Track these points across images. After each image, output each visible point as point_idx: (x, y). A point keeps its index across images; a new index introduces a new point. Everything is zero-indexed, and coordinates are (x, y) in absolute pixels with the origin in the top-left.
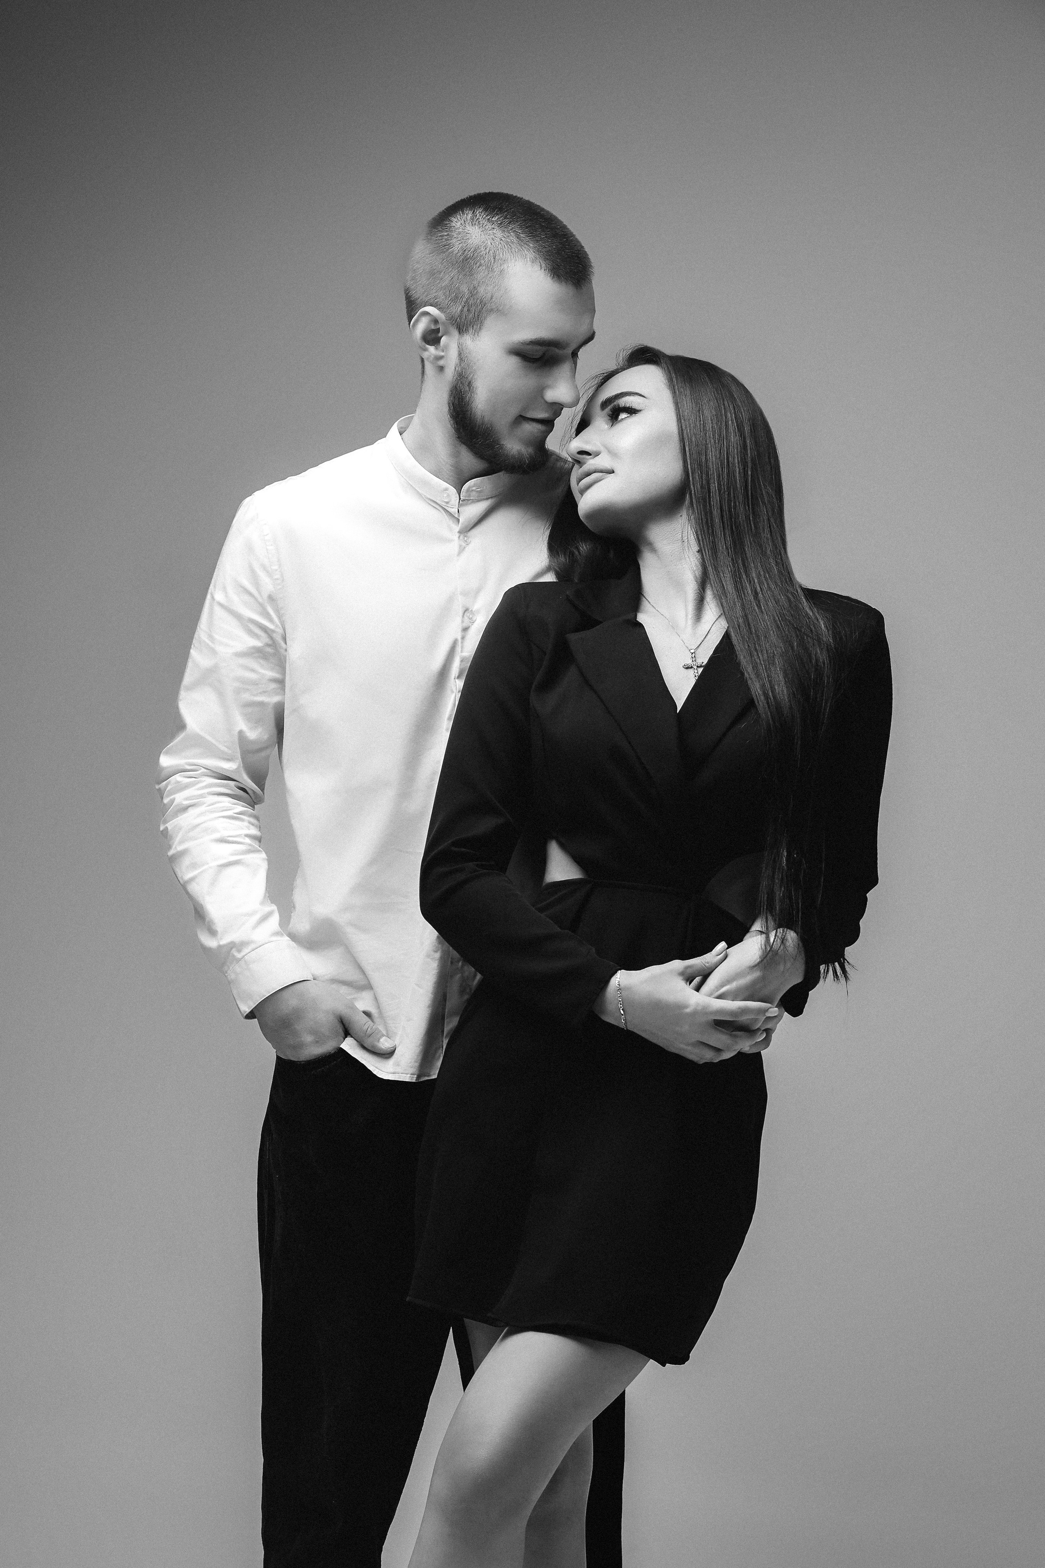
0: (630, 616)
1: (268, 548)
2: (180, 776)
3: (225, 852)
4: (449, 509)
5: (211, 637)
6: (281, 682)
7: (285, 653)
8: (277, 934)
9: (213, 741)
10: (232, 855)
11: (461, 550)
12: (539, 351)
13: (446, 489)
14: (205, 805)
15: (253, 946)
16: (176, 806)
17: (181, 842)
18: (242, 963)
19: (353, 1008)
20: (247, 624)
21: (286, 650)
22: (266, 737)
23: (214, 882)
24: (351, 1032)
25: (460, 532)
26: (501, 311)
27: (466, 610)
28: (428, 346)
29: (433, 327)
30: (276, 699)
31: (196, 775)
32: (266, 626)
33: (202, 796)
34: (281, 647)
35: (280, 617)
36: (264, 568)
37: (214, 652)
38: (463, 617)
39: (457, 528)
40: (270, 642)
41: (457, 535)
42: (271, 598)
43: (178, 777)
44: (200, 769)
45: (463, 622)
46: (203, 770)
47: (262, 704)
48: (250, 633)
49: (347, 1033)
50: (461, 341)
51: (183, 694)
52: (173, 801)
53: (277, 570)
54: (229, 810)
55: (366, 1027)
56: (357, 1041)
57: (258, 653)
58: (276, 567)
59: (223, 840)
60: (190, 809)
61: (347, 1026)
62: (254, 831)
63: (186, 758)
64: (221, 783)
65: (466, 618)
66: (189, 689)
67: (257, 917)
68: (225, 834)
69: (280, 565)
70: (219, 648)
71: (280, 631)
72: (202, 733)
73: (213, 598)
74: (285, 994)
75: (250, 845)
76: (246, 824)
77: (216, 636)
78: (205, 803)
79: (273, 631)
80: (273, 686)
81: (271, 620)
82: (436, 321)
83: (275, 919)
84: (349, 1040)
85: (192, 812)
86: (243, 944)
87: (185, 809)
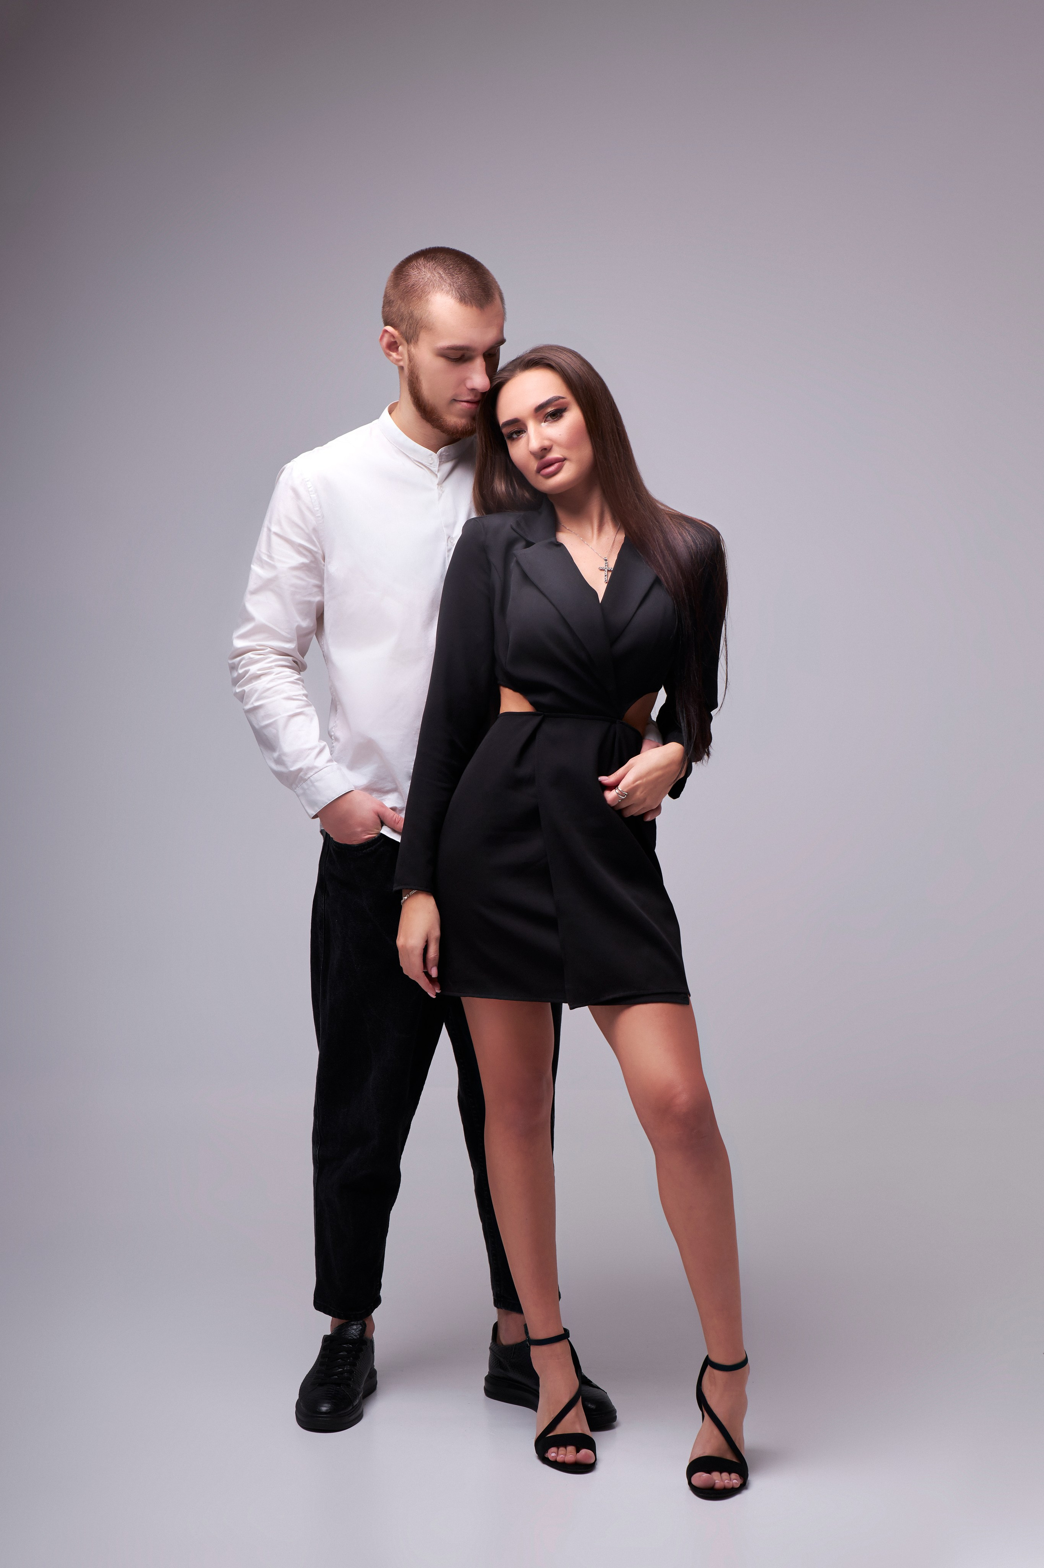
0: (553, 539)
1: (311, 496)
2: (252, 654)
3: (293, 706)
4: (432, 469)
5: (270, 557)
6: (321, 588)
7: (323, 568)
8: (330, 761)
9: (277, 629)
10: (297, 708)
11: (440, 496)
12: (458, 354)
13: (431, 455)
14: (274, 674)
15: (317, 770)
16: (250, 675)
17: (257, 700)
18: (308, 782)
19: (383, 806)
20: (299, 549)
21: (324, 565)
22: (312, 625)
23: (286, 726)
24: (385, 822)
25: (438, 484)
26: (428, 327)
27: (449, 537)
28: (391, 353)
29: (392, 340)
30: (318, 599)
31: (265, 652)
32: (311, 549)
33: (270, 668)
34: (321, 563)
35: (320, 542)
36: (308, 508)
37: (273, 567)
38: (447, 542)
39: (436, 481)
40: (314, 560)
41: (437, 486)
42: (315, 530)
43: (250, 655)
44: (267, 649)
45: (447, 545)
46: (269, 649)
47: (310, 603)
48: (300, 553)
49: (383, 824)
50: (409, 349)
51: (248, 596)
52: (246, 672)
53: (318, 510)
54: (291, 677)
55: (394, 818)
56: (390, 828)
57: (302, 567)
58: (318, 509)
59: (289, 698)
60: (262, 677)
61: (382, 819)
62: (305, 692)
63: (254, 641)
64: (283, 658)
65: (449, 542)
66: (254, 592)
67: (317, 750)
68: (292, 694)
69: (321, 507)
70: (278, 565)
71: (320, 552)
72: (267, 623)
73: (269, 530)
74: (340, 801)
75: (307, 701)
76: (301, 687)
77: (274, 555)
78: (273, 673)
79: (316, 552)
80: (315, 590)
81: (315, 545)
82: (393, 336)
83: (327, 751)
84: (385, 828)
85: (264, 679)
86: (310, 769)
87: (258, 677)
